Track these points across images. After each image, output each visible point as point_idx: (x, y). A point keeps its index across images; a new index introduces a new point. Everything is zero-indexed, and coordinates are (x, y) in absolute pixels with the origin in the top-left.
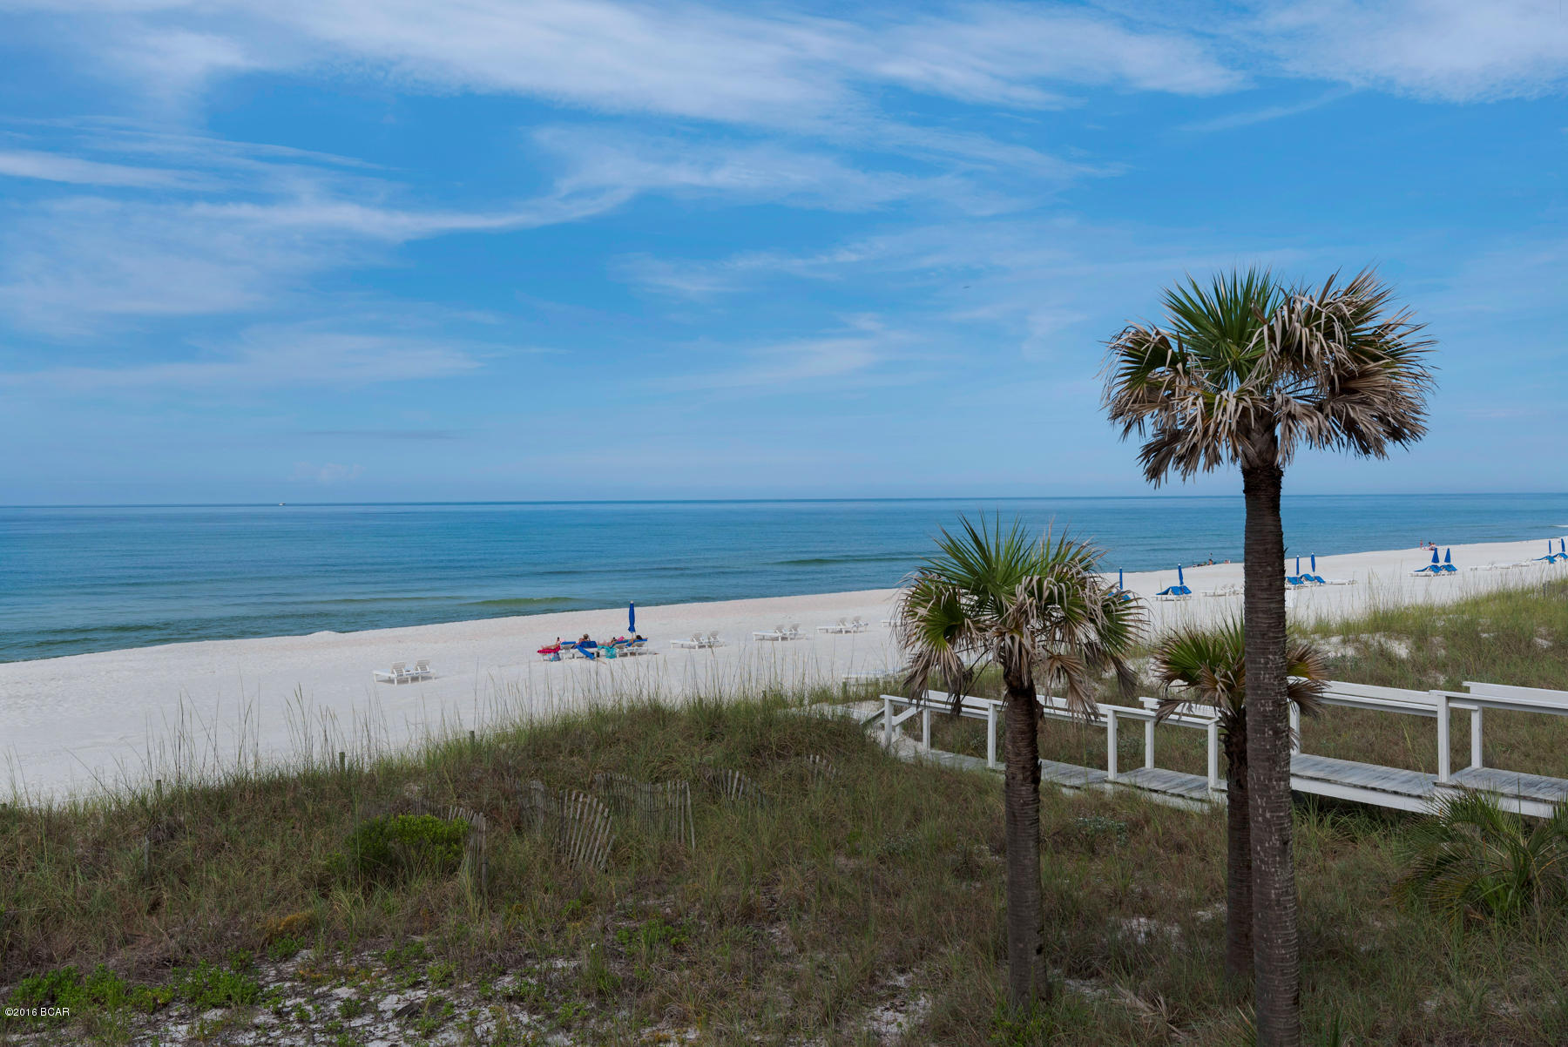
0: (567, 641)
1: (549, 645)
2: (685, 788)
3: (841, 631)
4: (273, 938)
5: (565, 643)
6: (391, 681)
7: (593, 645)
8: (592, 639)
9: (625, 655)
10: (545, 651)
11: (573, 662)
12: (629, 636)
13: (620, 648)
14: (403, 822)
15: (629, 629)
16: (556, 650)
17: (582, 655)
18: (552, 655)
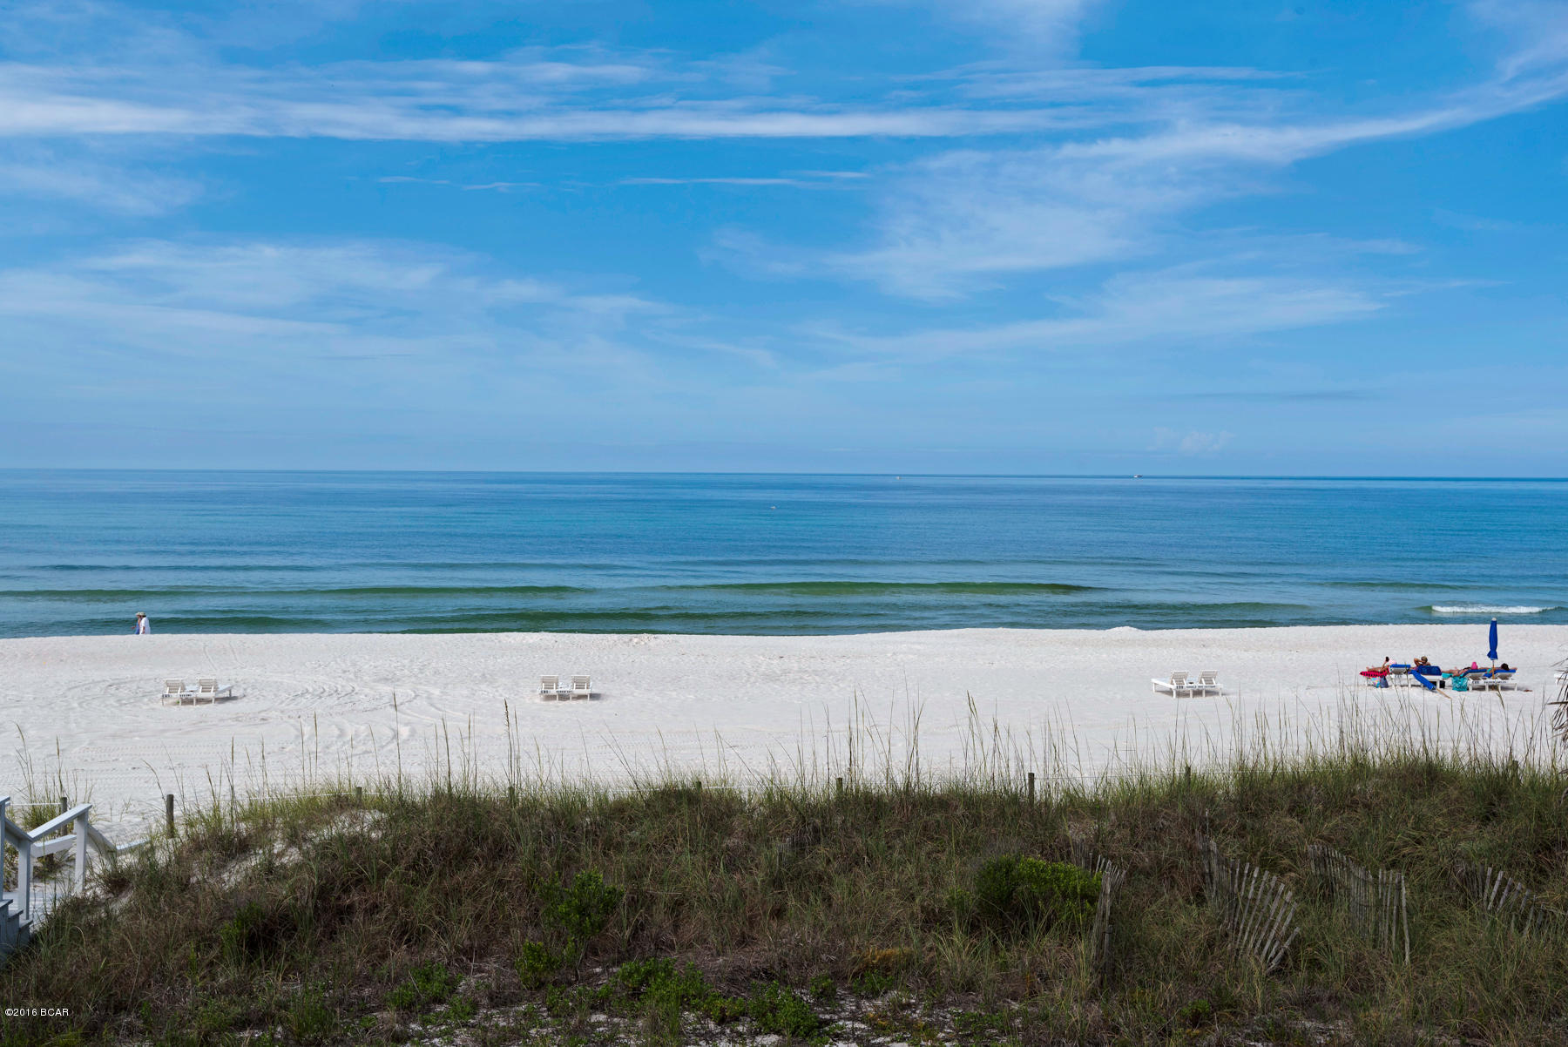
1: (1376, 666)
4: (865, 970)
5: (1395, 666)
6: (1169, 692)
7: (1437, 671)
9: (1482, 688)
10: (1370, 674)
12: (1485, 662)
13: (1475, 678)
15: (1489, 655)
16: (1383, 673)
18: (1377, 680)
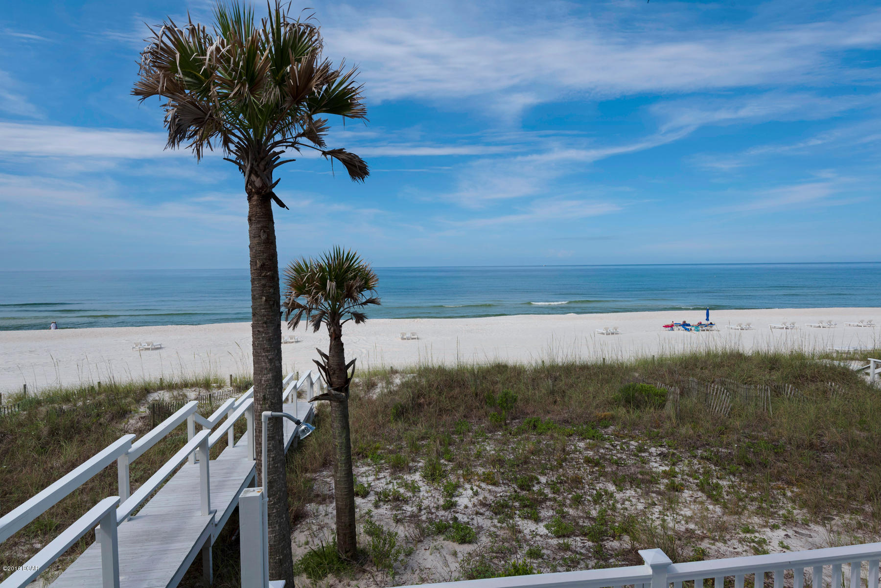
0: (677, 323)
2: (768, 388)
3: (820, 327)
4: (600, 420)
5: (676, 324)
6: (604, 334)
7: (689, 325)
8: (687, 322)
9: (704, 330)
10: (666, 326)
11: (680, 332)
14: (642, 386)
15: (706, 320)
16: (672, 326)
17: (683, 329)
18: (670, 328)
